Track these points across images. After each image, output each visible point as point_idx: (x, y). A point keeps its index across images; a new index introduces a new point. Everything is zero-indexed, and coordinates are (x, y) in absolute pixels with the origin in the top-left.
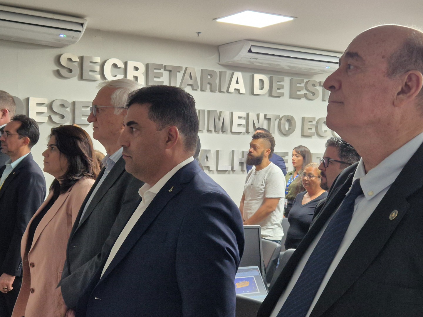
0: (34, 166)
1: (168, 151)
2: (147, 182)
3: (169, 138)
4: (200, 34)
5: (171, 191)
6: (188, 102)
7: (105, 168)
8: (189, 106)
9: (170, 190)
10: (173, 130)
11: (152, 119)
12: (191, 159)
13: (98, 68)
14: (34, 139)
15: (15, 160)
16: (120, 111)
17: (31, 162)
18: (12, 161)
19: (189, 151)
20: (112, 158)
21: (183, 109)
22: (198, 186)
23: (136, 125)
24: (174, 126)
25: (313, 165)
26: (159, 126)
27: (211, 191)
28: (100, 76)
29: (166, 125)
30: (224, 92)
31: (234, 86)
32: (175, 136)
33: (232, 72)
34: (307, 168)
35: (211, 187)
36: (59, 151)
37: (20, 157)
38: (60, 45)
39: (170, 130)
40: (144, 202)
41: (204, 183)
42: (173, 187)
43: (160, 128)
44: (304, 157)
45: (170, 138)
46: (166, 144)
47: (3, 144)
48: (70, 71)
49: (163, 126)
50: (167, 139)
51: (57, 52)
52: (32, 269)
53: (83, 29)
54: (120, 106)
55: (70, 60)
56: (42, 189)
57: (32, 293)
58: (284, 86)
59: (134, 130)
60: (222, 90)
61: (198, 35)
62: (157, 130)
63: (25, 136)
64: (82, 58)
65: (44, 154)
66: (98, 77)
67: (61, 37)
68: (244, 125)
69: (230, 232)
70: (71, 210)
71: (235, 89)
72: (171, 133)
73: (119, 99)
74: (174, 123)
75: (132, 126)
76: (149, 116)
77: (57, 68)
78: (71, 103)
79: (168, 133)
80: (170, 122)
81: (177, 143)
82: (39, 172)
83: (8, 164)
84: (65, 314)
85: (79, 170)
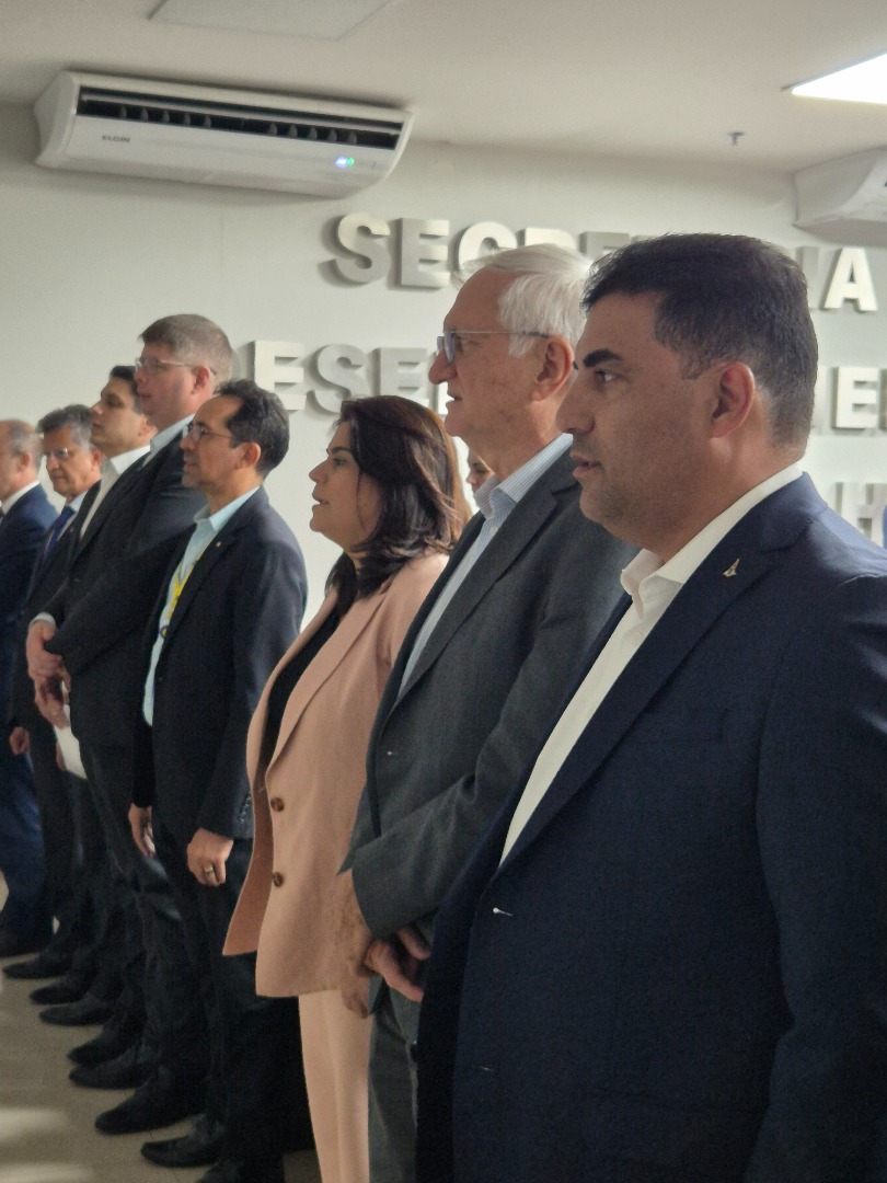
0: (273, 525)
1: (720, 444)
2: (649, 547)
3: (721, 402)
4: (740, 138)
5: (733, 573)
6: (783, 284)
7: (483, 521)
8: (788, 297)
9: (729, 573)
10: (735, 376)
11: (667, 343)
13: (441, 252)
15: (219, 508)
16: (526, 344)
17: (266, 512)
18: (213, 510)
19: (787, 446)
20: (504, 487)
21: (768, 308)
22: (825, 559)
23: (614, 361)
24: (738, 363)
26: (690, 365)
27: (874, 571)
28: (448, 274)
29: (712, 361)
31: (840, 290)
32: (742, 398)
36: (357, 470)
37: (233, 498)
39: (726, 377)
40: (640, 610)
41: (845, 547)
42: (738, 560)
43: (691, 372)
45: (726, 402)
46: (712, 422)
47: (189, 460)
48: (366, 262)
49: (701, 363)
50: (715, 406)
51: (327, 210)
52: (276, 817)
54: (527, 329)
55: (365, 231)
57: (276, 885)
59: (608, 378)
62: (683, 378)
63: (249, 441)
64: (397, 226)
65: (314, 475)
66: (443, 276)
68: (873, 406)
70: (389, 649)
71: (848, 300)
72: (729, 386)
73: (523, 308)
74: (739, 354)
75: (602, 366)
76: (657, 334)
77: (328, 256)
78: (369, 354)
79: (718, 384)
80: (725, 350)
81: (748, 418)
82: (287, 541)
83: (199, 518)
84: (365, 955)
85: (412, 527)
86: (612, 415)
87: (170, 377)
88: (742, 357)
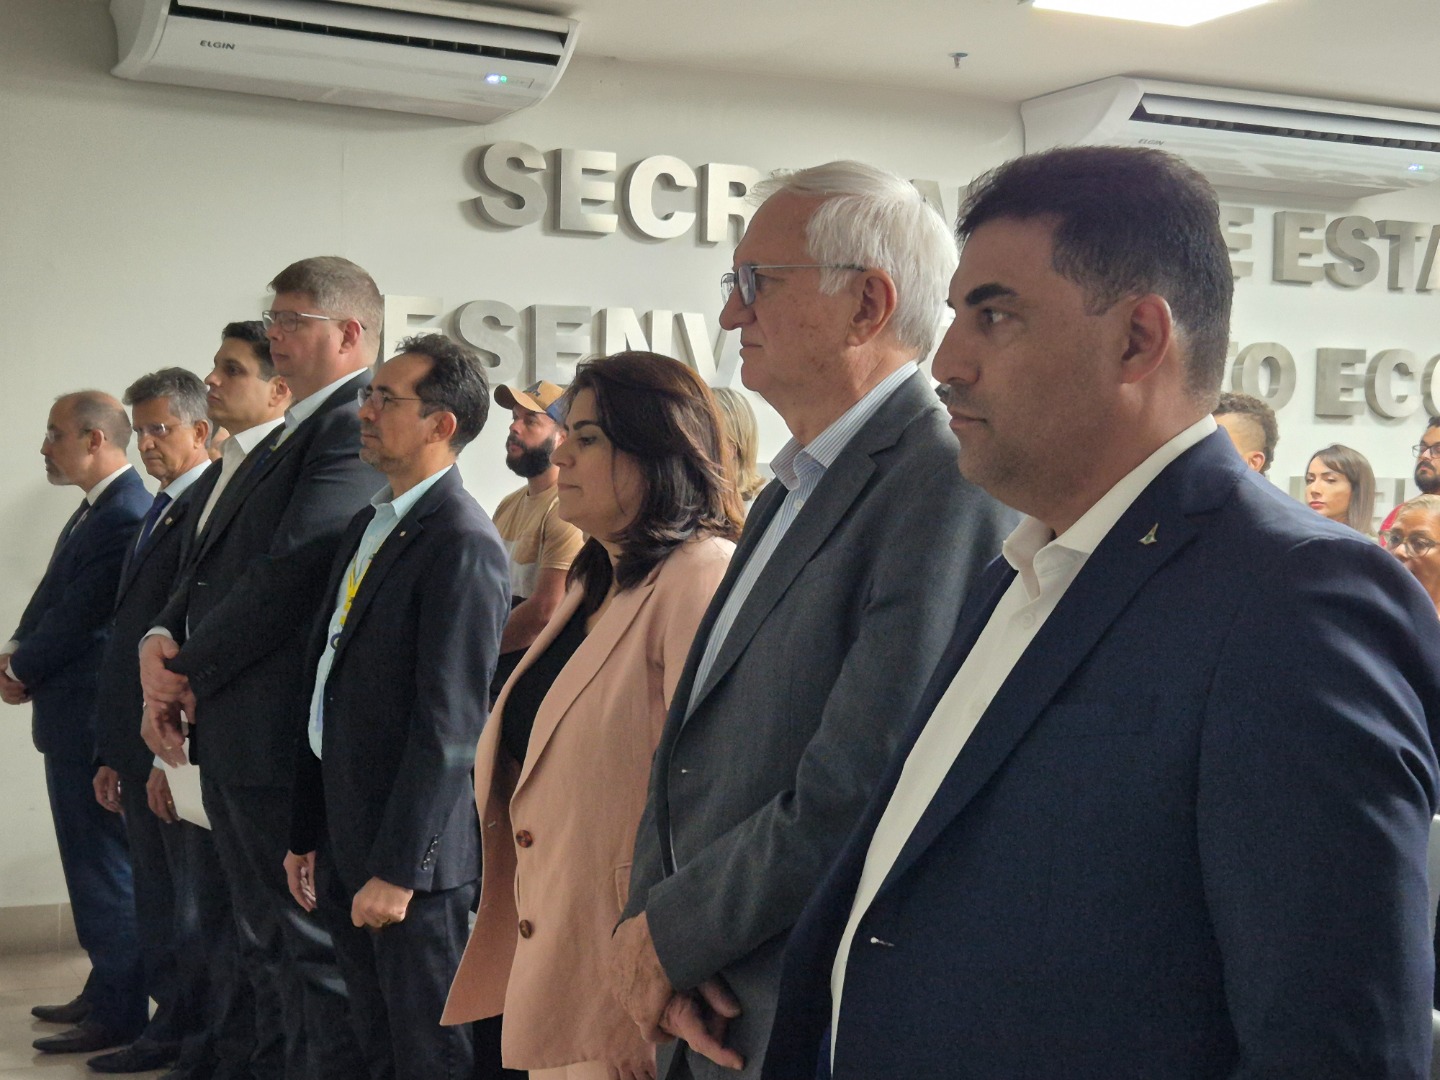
0: (470, 513)
1: (1130, 391)
3: (1132, 343)
4: (962, 59)
5: (1152, 539)
7: (784, 492)
9: (1149, 539)
10: (1149, 311)
11: (1068, 274)
12: (1208, 424)
13: (607, 191)
15: (404, 490)
16: (839, 280)
17: (458, 496)
18: (395, 494)
19: (1201, 393)
20: (813, 449)
23: (1006, 297)
24: (1151, 294)
25: (1428, 502)
26: (1095, 299)
27: (1327, 534)
28: (616, 217)
29: (1120, 294)
32: (1159, 336)
34: (1406, 512)
36: (610, 446)
37: (421, 477)
38: (484, 113)
39: (1138, 313)
42: (1157, 525)
43: (1097, 307)
45: (1140, 342)
46: (1123, 365)
47: (368, 432)
48: (518, 202)
49: (1109, 296)
50: (1126, 346)
51: (473, 137)
52: (521, 853)
53: (566, 53)
54: (842, 261)
55: (516, 163)
56: (501, 588)
57: (525, 936)
58: (1254, 239)
59: (998, 318)
61: (957, 65)
62: (1088, 314)
63: (441, 409)
64: (555, 158)
66: (609, 221)
67: (493, 85)
69: (1406, 693)
70: (662, 649)
72: (1144, 323)
73: (836, 236)
74: (1150, 285)
75: (988, 303)
76: (1055, 263)
77: (473, 194)
78: (520, 314)
79: (1129, 321)
80: (1135, 280)
81: (1163, 362)
82: (488, 531)
83: (380, 501)
84: (662, 1014)
85: (682, 506)
86: (1004, 362)
87: (312, 335)
88: (1154, 287)
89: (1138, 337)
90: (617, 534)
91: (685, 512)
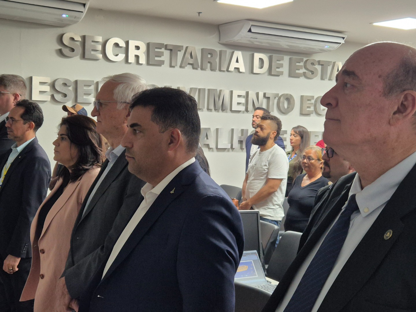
0: (39, 151)
1: (171, 153)
2: (149, 182)
4: (200, 14)
5: (173, 192)
6: (190, 104)
7: (108, 161)
8: (191, 109)
9: (172, 192)
10: (175, 133)
11: (155, 122)
12: (193, 160)
13: (100, 47)
14: (39, 122)
15: (20, 145)
16: (122, 106)
17: (37, 146)
18: (18, 145)
20: (115, 151)
21: (185, 112)
22: (200, 189)
23: (139, 127)
24: (176, 129)
25: (312, 147)
26: (162, 129)
27: (213, 194)
28: (102, 55)
29: (168, 128)
30: (224, 71)
31: (233, 65)
32: (177, 139)
33: (232, 51)
34: (307, 150)
35: (212, 190)
36: (70, 142)
37: (26, 141)
38: (62, 24)
39: (173, 133)
40: (146, 201)
41: (206, 185)
42: (174, 188)
43: (162, 131)
44: (302, 137)
45: (173, 140)
46: (168, 146)
48: (73, 50)
49: (165, 128)
50: (169, 141)
51: (60, 31)
52: (42, 256)
53: (85, 10)
54: (123, 101)
55: (72, 39)
56: (48, 173)
57: (42, 278)
58: (284, 65)
59: (137, 132)
60: (222, 69)
61: (199, 15)
62: (160, 133)
63: (30, 121)
64: (84, 38)
66: (100, 56)
67: (64, 17)
68: (243, 103)
69: (230, 235)
70: (81, 199)
71: (235, 68)
72: (173, 135)
73: (121, 94)
74: (176, 126)
75: (135, 128)
76: (152, 119)
77: (60, 47)
78: (73, 82)
79: (170, 135)
80: (172, 124)
81: (179, 145)
82: (44, 157)
83: (14, 148)
84: (69, 304)
85: (89, 160)
86: (139, 143)
87: (5, 98)
88: (177, 127)
89: (172, 139)
90: (71, 166)
91: (90, 161)
